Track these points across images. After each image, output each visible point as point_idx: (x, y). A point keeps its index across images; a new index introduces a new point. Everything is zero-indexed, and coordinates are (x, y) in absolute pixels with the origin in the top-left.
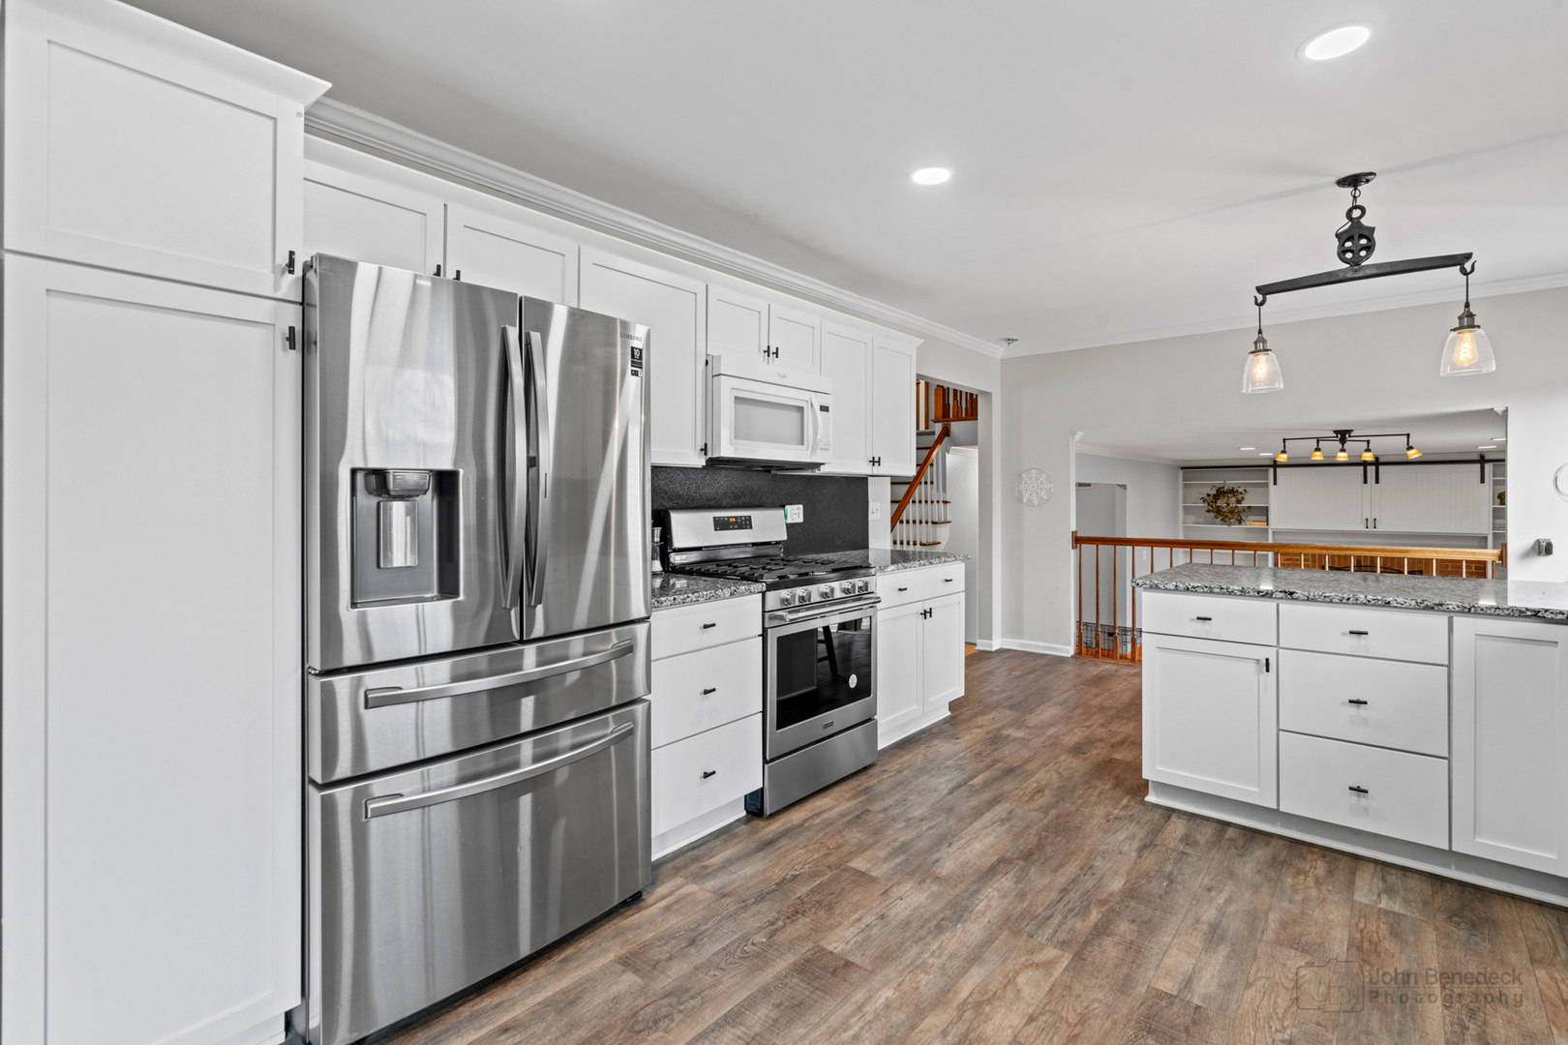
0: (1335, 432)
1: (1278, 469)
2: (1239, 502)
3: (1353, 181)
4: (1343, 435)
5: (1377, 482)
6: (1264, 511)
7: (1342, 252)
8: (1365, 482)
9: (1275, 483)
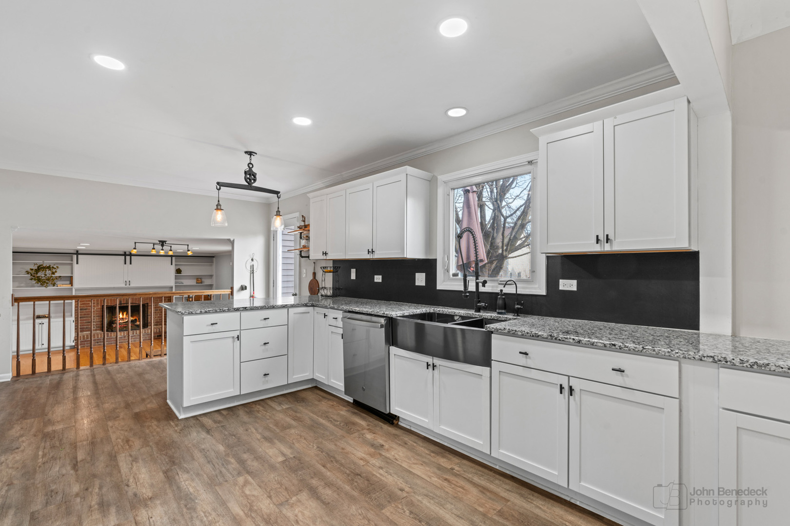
0: (159, 241)
1: (79, 256)
2: (53, 273)
3: (250, 153)
4: (162, 243)
5: (131, 264)
6: (70, 279)
7: (246, 178)
8: (125, 263)
9: (77, 263)
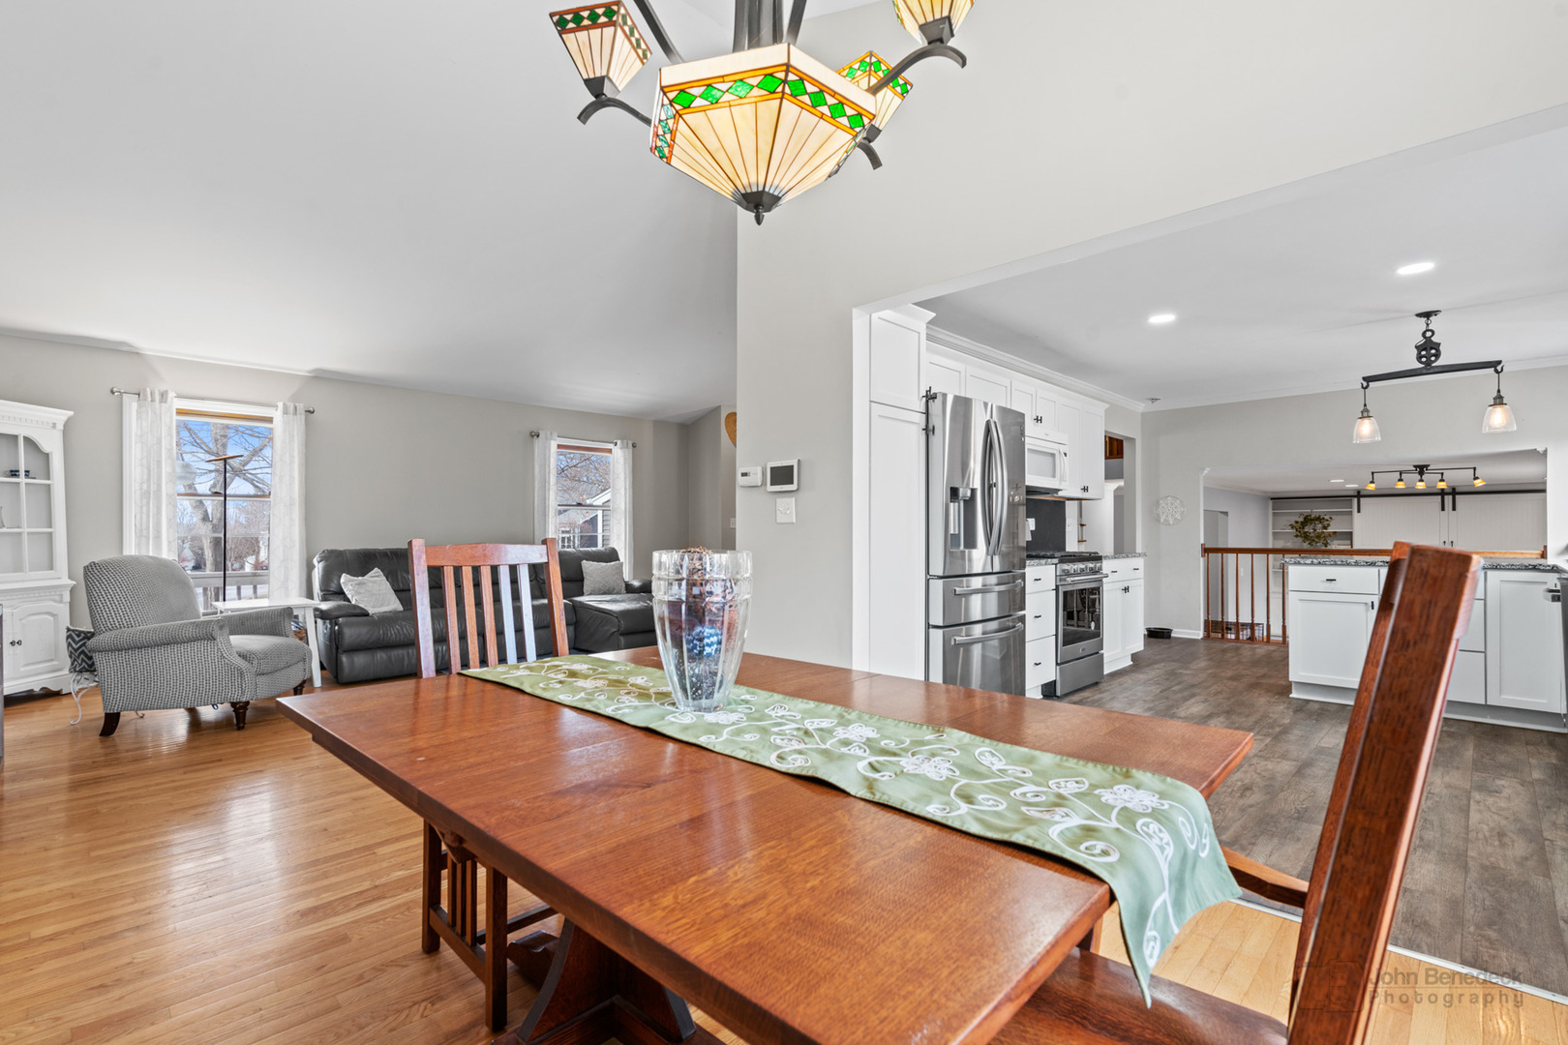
0: (1414, 466)
1: (1362, 499)
2: (1325, 528)
3: (1427, 315)
4: (1421, 469)
5: (1454, 509)
6: (1349, 536)
7: (1419, 358)
8: (1443, 509)
9: (1359, 511)
